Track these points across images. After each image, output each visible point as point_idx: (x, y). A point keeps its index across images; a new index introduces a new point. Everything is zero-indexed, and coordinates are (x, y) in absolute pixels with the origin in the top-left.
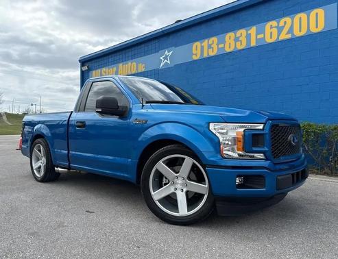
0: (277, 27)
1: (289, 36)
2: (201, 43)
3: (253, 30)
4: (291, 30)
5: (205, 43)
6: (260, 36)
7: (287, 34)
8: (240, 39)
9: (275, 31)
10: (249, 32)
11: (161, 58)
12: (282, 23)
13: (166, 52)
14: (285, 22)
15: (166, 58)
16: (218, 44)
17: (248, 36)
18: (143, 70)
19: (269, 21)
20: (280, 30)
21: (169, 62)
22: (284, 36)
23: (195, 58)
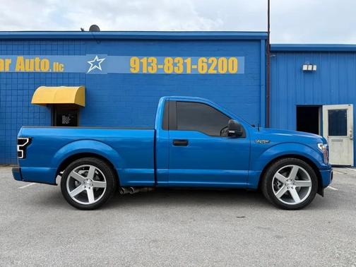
0: (207, 63)
1: (215, 72)
2: (140, 59)
3: (189, 60)
4: (216, 68)
5: (144, 60)
6: (194, 67)
7: (214, 69)
8: (178, 65)
9: (205, 66)
10: (185, 61)
11: (89, 62)
12: (210, 61)
13: (97, 57)
14: (213, 61)
15: (96, 63)
16: (157, 64)
17: (185, 65)
18: (62, 71)
19: (201, 56)
20: (209, 66)
21: (100, 68)
22: (212, 71)
23: (133, 71)
